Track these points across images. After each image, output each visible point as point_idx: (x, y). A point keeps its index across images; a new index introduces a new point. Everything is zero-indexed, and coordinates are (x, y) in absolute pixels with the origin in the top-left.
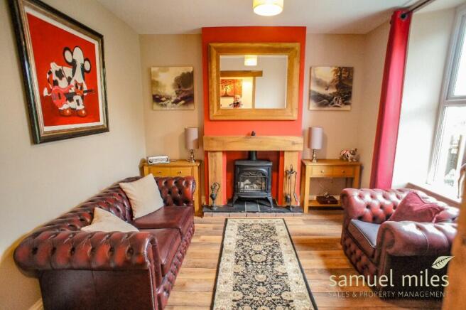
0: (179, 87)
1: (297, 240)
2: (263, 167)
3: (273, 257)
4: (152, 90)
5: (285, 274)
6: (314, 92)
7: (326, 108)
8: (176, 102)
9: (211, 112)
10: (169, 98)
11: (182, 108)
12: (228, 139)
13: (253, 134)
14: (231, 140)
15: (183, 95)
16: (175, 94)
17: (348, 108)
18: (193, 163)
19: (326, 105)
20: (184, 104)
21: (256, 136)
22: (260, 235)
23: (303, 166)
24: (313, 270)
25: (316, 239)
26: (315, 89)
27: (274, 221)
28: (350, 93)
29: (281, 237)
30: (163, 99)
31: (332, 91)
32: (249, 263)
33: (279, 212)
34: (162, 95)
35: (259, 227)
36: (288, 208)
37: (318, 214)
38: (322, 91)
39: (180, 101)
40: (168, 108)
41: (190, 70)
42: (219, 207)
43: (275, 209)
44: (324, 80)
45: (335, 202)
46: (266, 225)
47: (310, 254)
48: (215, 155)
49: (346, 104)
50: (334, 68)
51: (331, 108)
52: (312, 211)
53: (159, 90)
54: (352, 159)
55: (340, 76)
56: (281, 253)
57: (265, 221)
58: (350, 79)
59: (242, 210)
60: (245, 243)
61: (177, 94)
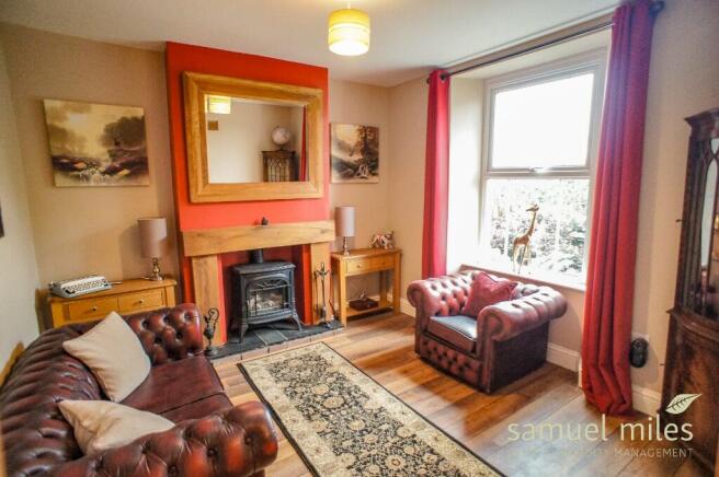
0: (117, 144)
1: (361, 364)
2: (281, 271)
3: (350, 394)
4: (49, 146)
5: (381, 410)
6: (337, 159)
7: (352, 181)
8: (111, 171)
9: (192, 190)
10: (92, 164)
11: (123, 183)
12: (228, 232)
13: (264, 222)
14: (233, 234)
15: (126, 158)
16: (107, 156)
17: (375, 179)
18: (160, 282)
19: (351, 176)
20: (127, 176)
21: (269, 224)
22: (309, 371)
23: (335, 263)
24: (405, 393)
25: (382, 356)
26: (337, 154)
27: (312, 348)
28: (377, 160)
29: (339, 366)
30: (80, 165)
31: (357, 157)
32: (328, 413)
33: (315, 334)
34: (78, 156)
35: (299, 362)
36: (323, 325)
37: (359, 325)
38: (346, 158)
39: (121, 170)
40: (92, 184)
41: (139, 113)
42: (219, 349)
43: (307, 331)
44: (348, 142)
45: (375, 304)
46: (305, 356)
47: (389, 376)
48: (206, 263)
49: (374, 175)
50: (357, 127)
51: (357, 180)
52: (352, 323)
53: (67, 147)
54: (388, 245)
55: (365, 138)
56: (356, 386)
57: (301, 352)
58: (375, 142)
59: (260, 344)
60: (298, 390)
61: (113, 156)
